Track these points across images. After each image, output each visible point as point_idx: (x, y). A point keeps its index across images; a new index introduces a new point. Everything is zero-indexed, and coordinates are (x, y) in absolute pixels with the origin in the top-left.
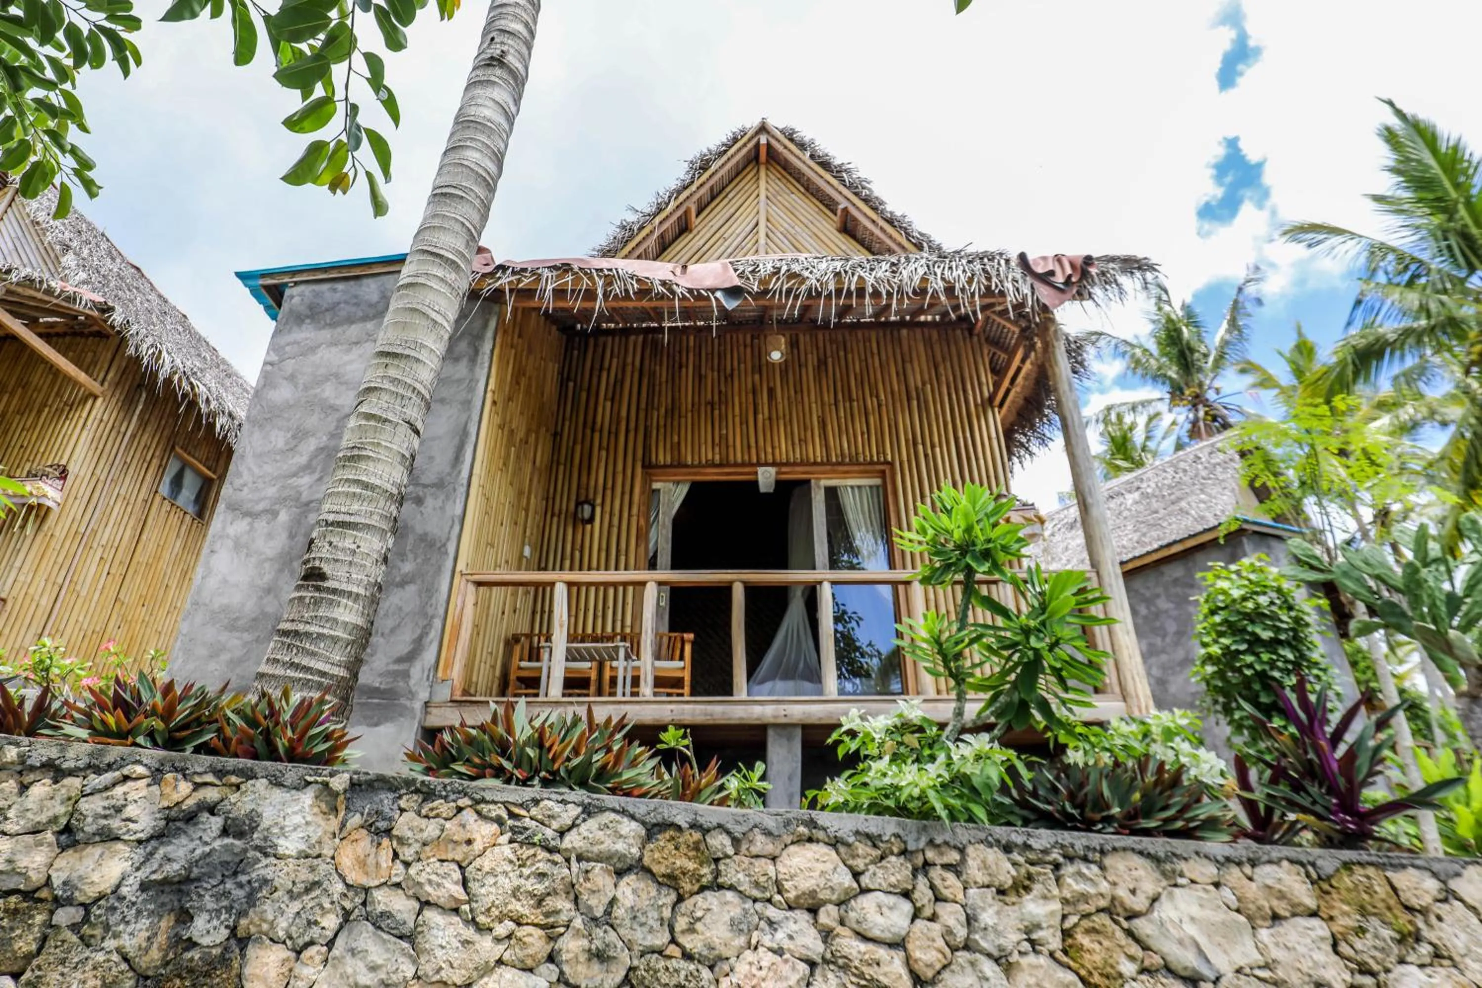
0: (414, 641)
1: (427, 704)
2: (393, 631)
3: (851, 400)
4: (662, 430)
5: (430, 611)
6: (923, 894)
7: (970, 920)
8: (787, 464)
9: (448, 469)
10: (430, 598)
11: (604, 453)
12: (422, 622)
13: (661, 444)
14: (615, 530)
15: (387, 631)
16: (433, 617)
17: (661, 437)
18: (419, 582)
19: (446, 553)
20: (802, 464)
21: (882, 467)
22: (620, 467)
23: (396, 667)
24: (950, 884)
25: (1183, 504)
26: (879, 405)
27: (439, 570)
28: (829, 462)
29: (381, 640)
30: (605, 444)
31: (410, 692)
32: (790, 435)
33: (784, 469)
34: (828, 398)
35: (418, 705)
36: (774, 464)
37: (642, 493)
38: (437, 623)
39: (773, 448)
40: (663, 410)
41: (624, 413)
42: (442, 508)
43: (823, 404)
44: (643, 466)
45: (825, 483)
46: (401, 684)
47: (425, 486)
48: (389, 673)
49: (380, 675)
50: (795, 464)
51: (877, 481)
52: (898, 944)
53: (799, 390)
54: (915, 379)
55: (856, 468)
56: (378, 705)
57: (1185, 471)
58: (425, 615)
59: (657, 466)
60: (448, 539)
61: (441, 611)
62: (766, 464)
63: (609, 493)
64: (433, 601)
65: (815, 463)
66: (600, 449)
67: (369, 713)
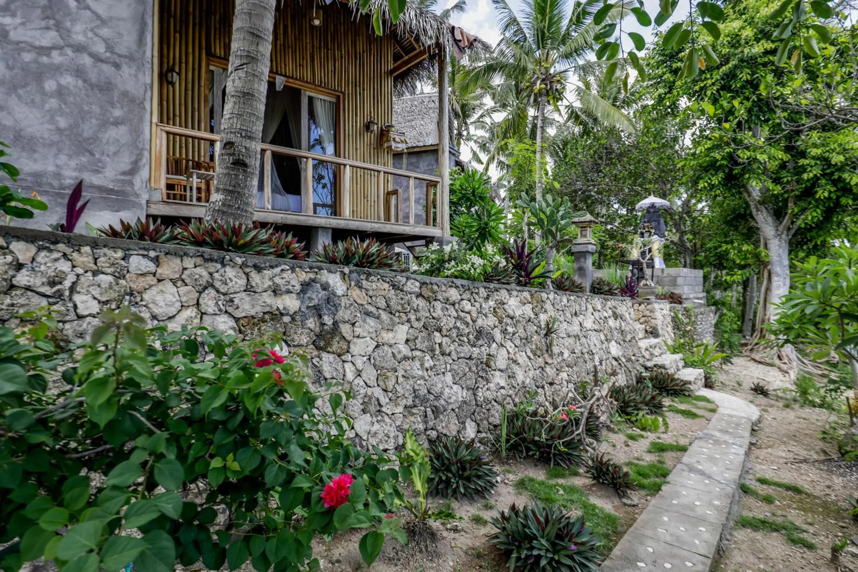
0: (132, 163)
1: (148, 202)
2: (115, 154)
3: (328, 49)
4: (218, 32)
5: (140, 146)
6: (472, 300)
7: (481, 306)
8: (292, 78)
9: (134, 47)
10: (138, 137)
11: (178, 35)
12: (136, 152)
13: (218, 41)
14: (190, 93)
15: (111, 154)
16: (142, 150)
17: (218, 36)
18: (128, 124)
19: (144, 108)
20: (300, 80)
21: (337, 93)
22: (190, 50)
23: (123, 177)
24: (476, 297)
25: (413, 124)
26: (342, 57)
27: (141, 119)
28: (314, 83)
29: (108, 159)
30: (178, 28)
31: (136, 194)
32: (294, 59)
33: (291, 80)
34: (316, 43)
35: (144, 202)
36: (285, 76)
37: (206, 72)
38: (146, 154)
39: (285, 65)
40: (218, 17)
41: (191, 10)
42: (136, 76)
43: (313, 46)
44: (207, 54)
45: (308, 93)
46: (128, 188)
47: (120, 56)
48: (118, 181)
49: (113, 181)
50: (296, 79)
51: (334, 100)
52: (469, 313)
53: (300, 32)
54: (360, 47)
55: (326, 91)
56: (117, 199)
57: (416, 106)
58: (137, 147)
59: (215, 56)
60: (144, 99)
61: (148, 147)
62: (281, 75)
63: (183, 65)
64: (141, 139)
65: (307, 82)
66: (175, 32)
67: (110, 204)
